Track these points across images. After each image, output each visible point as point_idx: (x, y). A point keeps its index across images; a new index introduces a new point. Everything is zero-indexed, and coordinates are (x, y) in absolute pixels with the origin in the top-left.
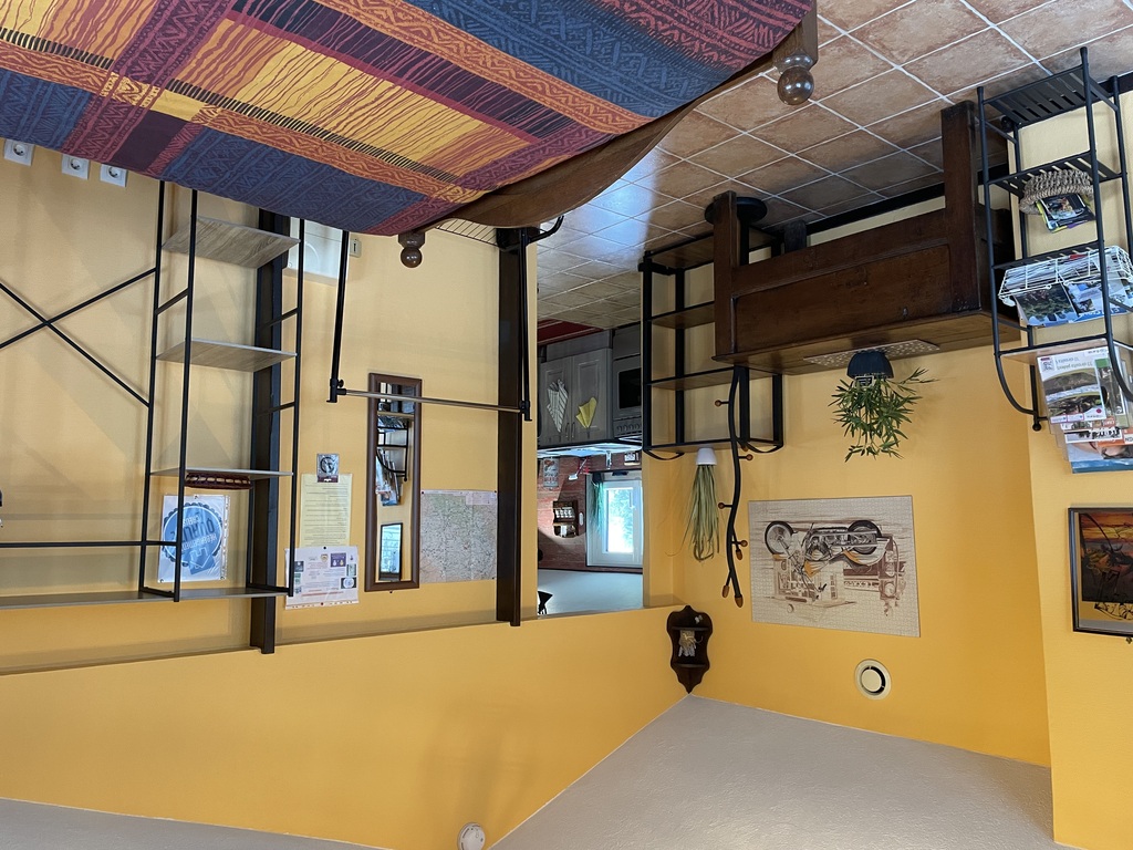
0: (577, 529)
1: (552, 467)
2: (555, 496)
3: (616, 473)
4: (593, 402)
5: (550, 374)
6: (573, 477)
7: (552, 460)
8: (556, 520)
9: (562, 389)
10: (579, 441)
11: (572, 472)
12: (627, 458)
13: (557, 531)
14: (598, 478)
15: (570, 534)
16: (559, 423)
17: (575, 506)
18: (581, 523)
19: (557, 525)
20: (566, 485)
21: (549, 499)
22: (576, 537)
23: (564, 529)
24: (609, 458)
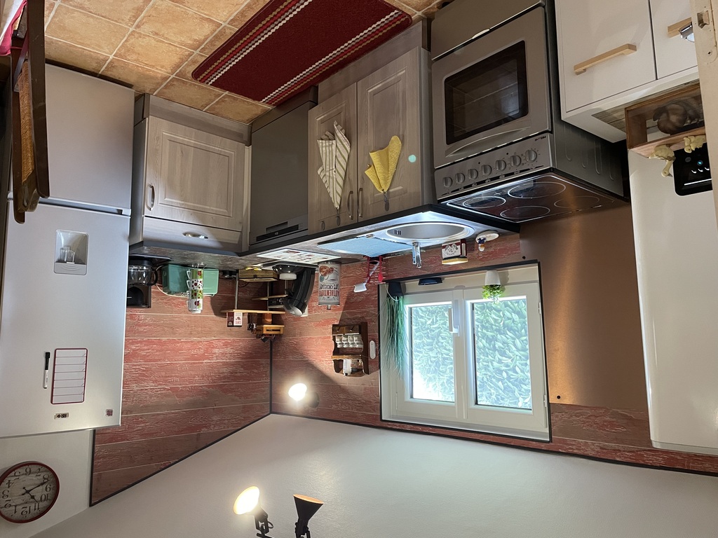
0: (366, 365)
1: (331, 276)
2: (336, 317)
3: (424, 280)
4: (395, 143)
5: (322, 122)
6: (361, 289)
7: (329, 266)
8: (337, 351)
9: (340, 135)
10: (371, 216)
11: (359, 282)
12: (445, 253)
13: (338, 367)
14: (396, 289)
15: (356, 372)
16: (336, 193)
17: (363, 330)
18: (373, 355)
19: (338, 358)
20: (351, 302)
21: (327, 322)
22: (366, 377)
23: (348, 364)
24: (417, 253)
